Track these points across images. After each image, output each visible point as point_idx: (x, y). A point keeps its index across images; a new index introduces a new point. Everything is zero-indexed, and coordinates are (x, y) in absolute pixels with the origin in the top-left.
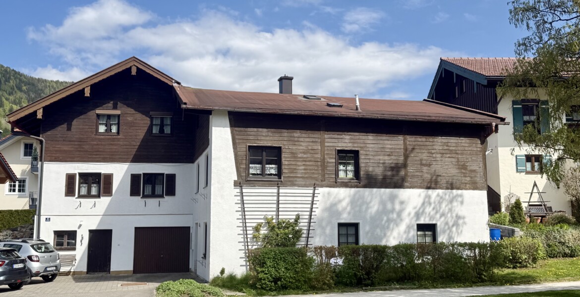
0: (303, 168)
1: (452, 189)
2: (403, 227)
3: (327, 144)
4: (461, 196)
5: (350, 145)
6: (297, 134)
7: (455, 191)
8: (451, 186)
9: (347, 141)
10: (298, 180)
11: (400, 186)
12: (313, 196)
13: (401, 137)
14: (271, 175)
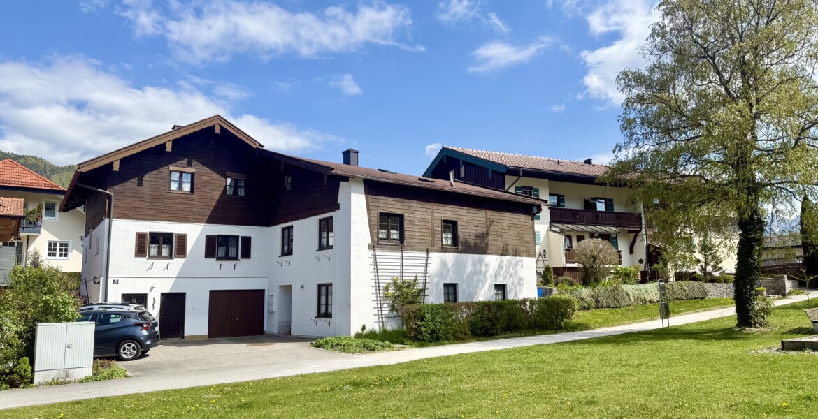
0: (419, 234)
1: (516, 256)
2: (487, 286)
3: (435, 215)
4: (521, 261)
5: (451, 216)
6: (415, 204)
7: (517, 257)
8: (516, 254)
9: (449, 212)
10: (416, 244)
11: (485, 253)
12: (427, 260)
13: (484, 212)
14: (394, 239)
